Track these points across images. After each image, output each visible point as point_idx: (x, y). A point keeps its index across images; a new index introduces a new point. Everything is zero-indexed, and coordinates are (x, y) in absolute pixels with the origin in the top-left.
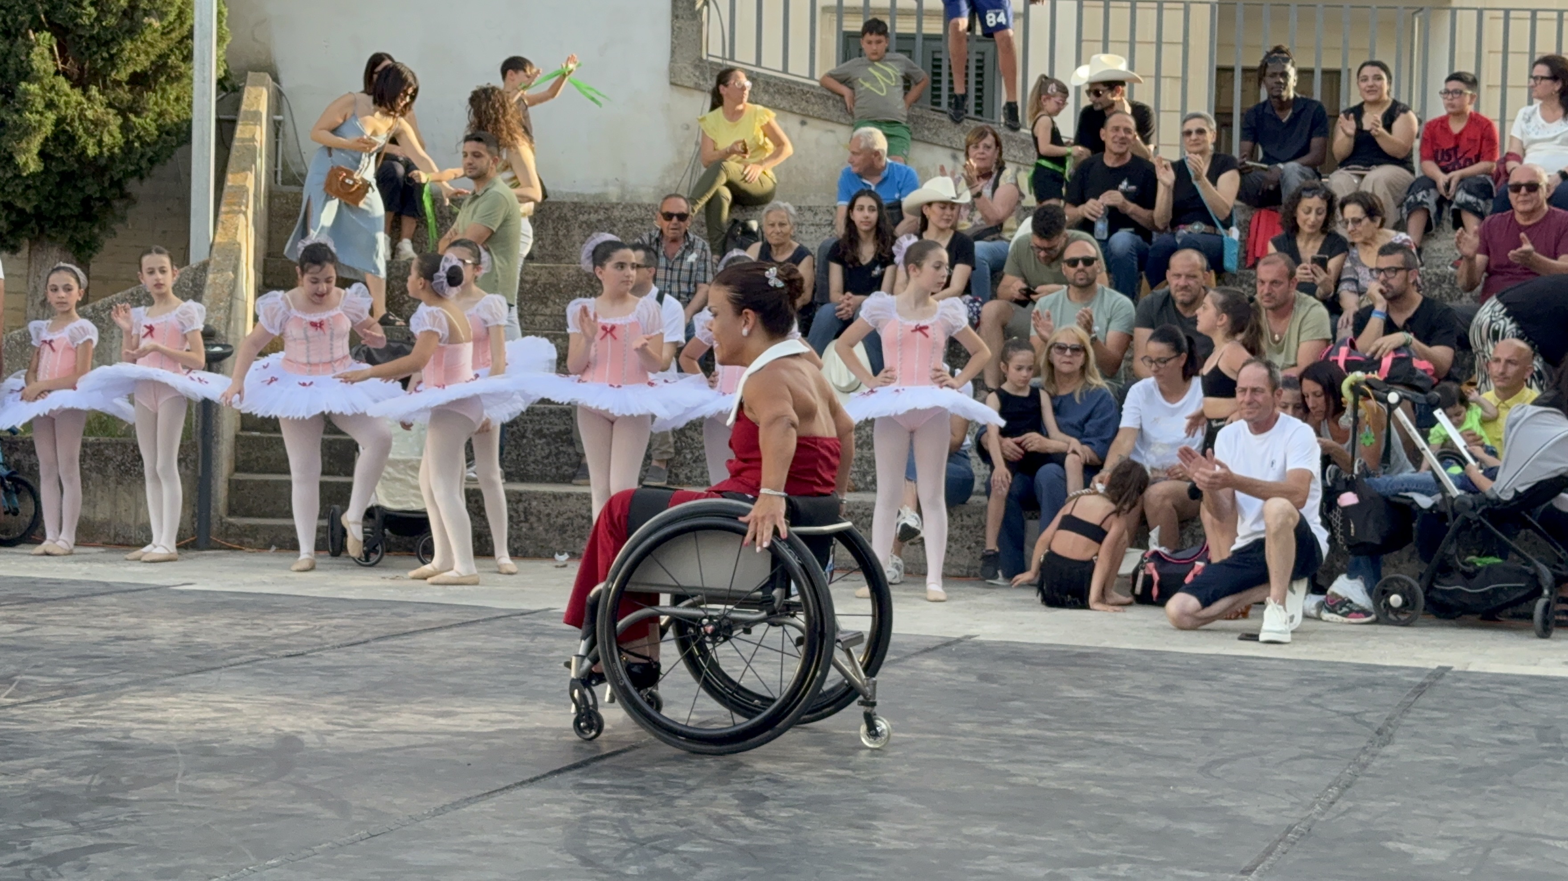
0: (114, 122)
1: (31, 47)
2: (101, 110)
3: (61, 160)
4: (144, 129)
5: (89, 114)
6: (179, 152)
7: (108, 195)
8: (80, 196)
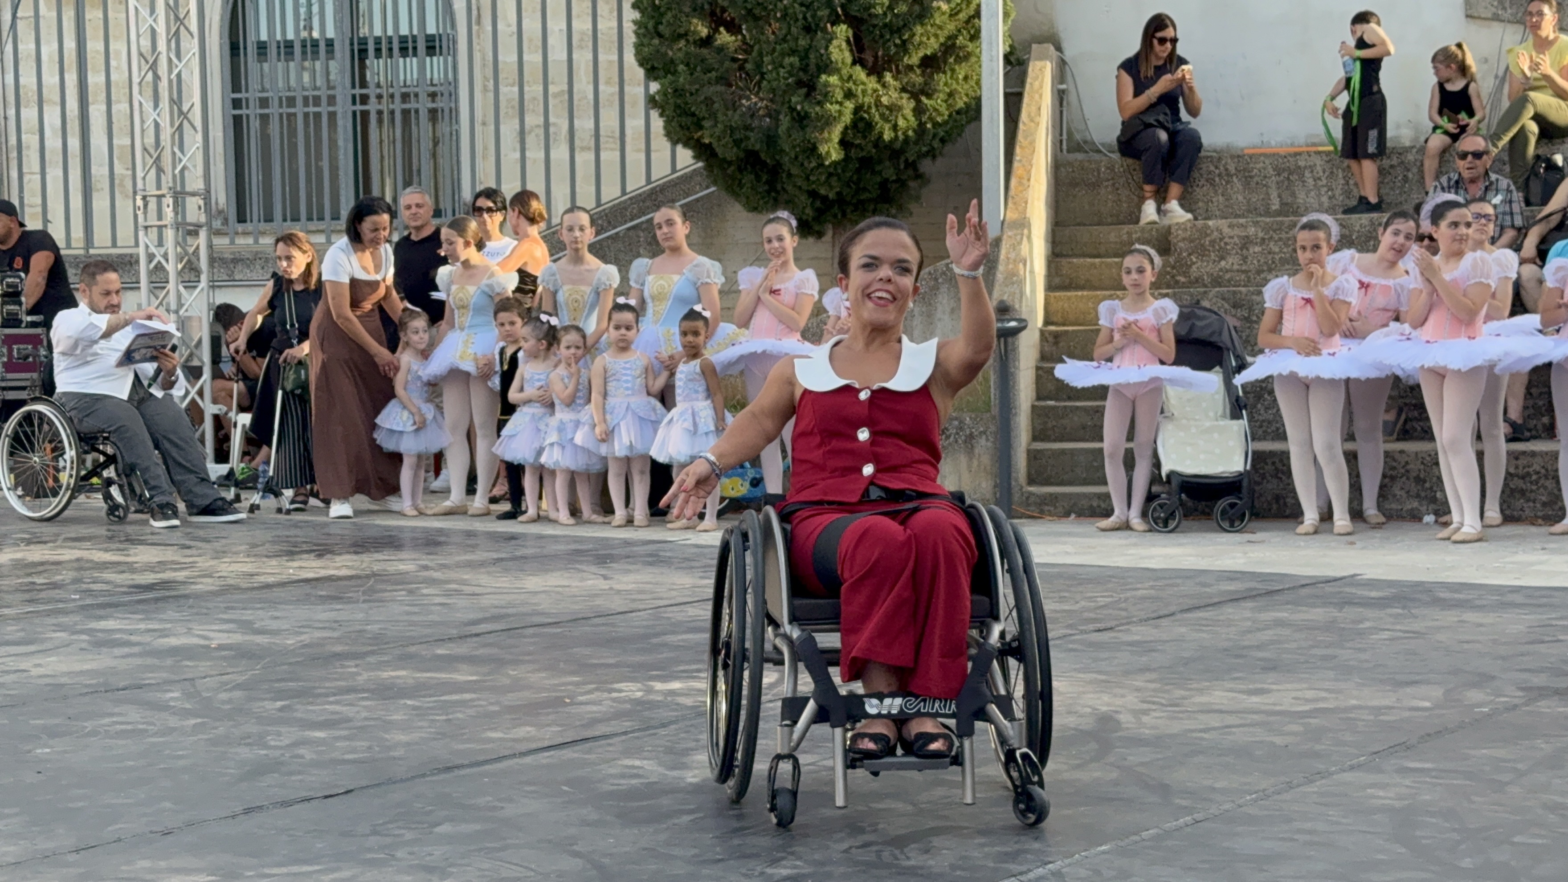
0: (908, 105)
1: (830, 41)
2: (895, 95)
3: (859, 146)
4: (936, 110)
5: (885, 100)
6: (969, 130)
7: (904, 177)
8: (879, 179)
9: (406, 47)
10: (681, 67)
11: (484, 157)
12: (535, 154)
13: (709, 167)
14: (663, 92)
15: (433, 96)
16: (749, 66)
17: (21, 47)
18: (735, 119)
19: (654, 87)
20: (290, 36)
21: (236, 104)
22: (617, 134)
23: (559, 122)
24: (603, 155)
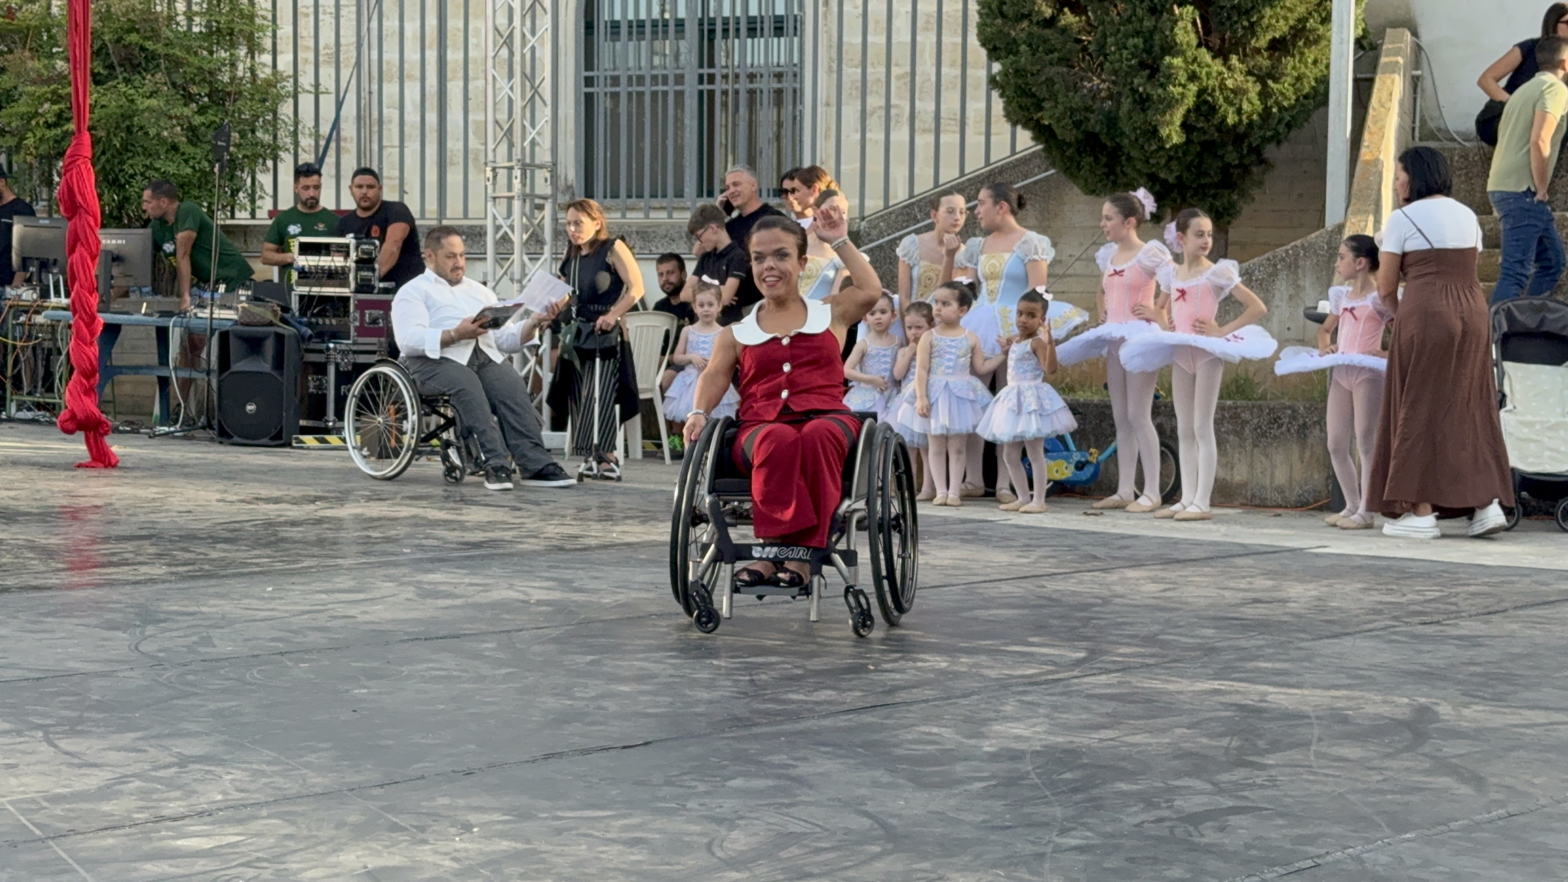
0: (1253, 89)
1: (1175, 22)
2: (1240, 78)
3: (1201, 130)
4: (1282, 94)
5: (1230, 83)
6: (1315, 116)
7: (1246, 161)
8: (1220, 164)
9: (753, 28)
10: (1023, 48)
11: (827, 137)
12: (875, 135)
13: (1047, 149)
14: (1005, 73)
15: (779, 76)
16: (1091, 48)
17: (385, 23)
18: (1076, 101)
19: (997, 67)
20: (643, 16)
21: (589, 82)
22: (958, 117)
23: (901, 103)
24: (943, 138)
